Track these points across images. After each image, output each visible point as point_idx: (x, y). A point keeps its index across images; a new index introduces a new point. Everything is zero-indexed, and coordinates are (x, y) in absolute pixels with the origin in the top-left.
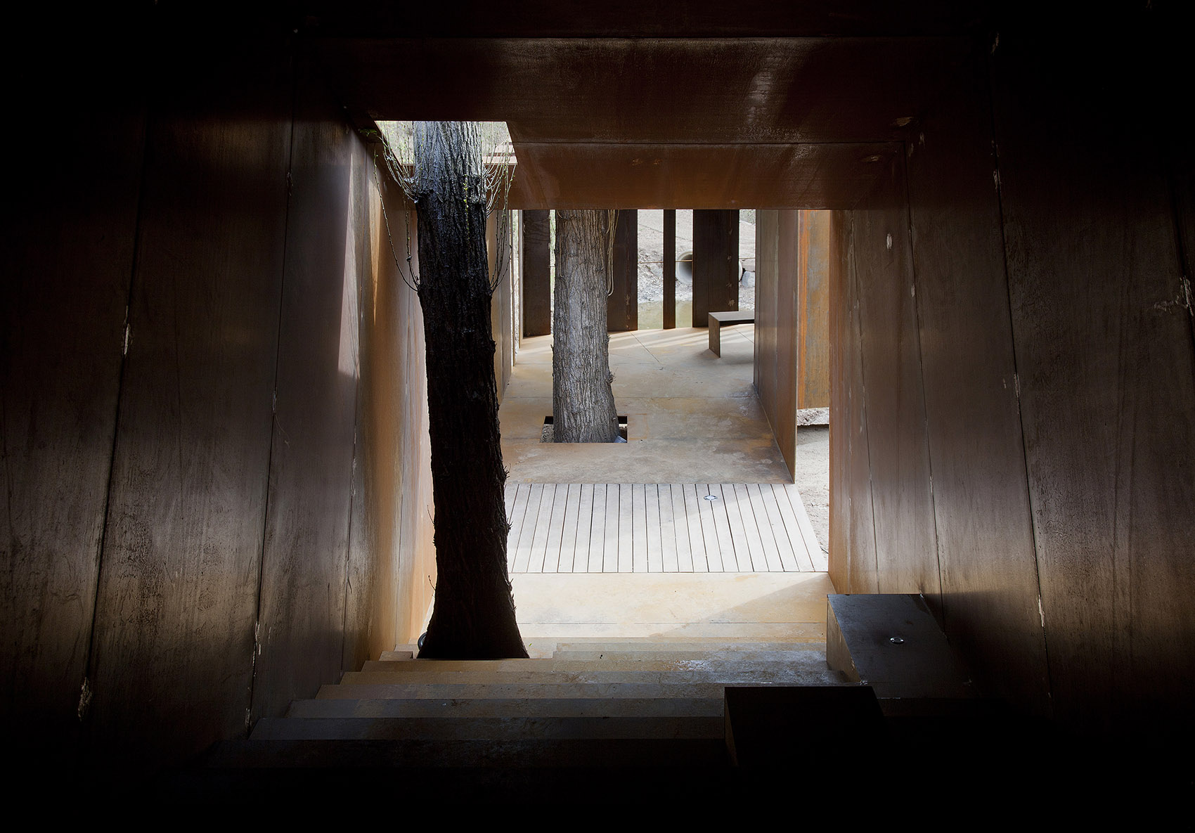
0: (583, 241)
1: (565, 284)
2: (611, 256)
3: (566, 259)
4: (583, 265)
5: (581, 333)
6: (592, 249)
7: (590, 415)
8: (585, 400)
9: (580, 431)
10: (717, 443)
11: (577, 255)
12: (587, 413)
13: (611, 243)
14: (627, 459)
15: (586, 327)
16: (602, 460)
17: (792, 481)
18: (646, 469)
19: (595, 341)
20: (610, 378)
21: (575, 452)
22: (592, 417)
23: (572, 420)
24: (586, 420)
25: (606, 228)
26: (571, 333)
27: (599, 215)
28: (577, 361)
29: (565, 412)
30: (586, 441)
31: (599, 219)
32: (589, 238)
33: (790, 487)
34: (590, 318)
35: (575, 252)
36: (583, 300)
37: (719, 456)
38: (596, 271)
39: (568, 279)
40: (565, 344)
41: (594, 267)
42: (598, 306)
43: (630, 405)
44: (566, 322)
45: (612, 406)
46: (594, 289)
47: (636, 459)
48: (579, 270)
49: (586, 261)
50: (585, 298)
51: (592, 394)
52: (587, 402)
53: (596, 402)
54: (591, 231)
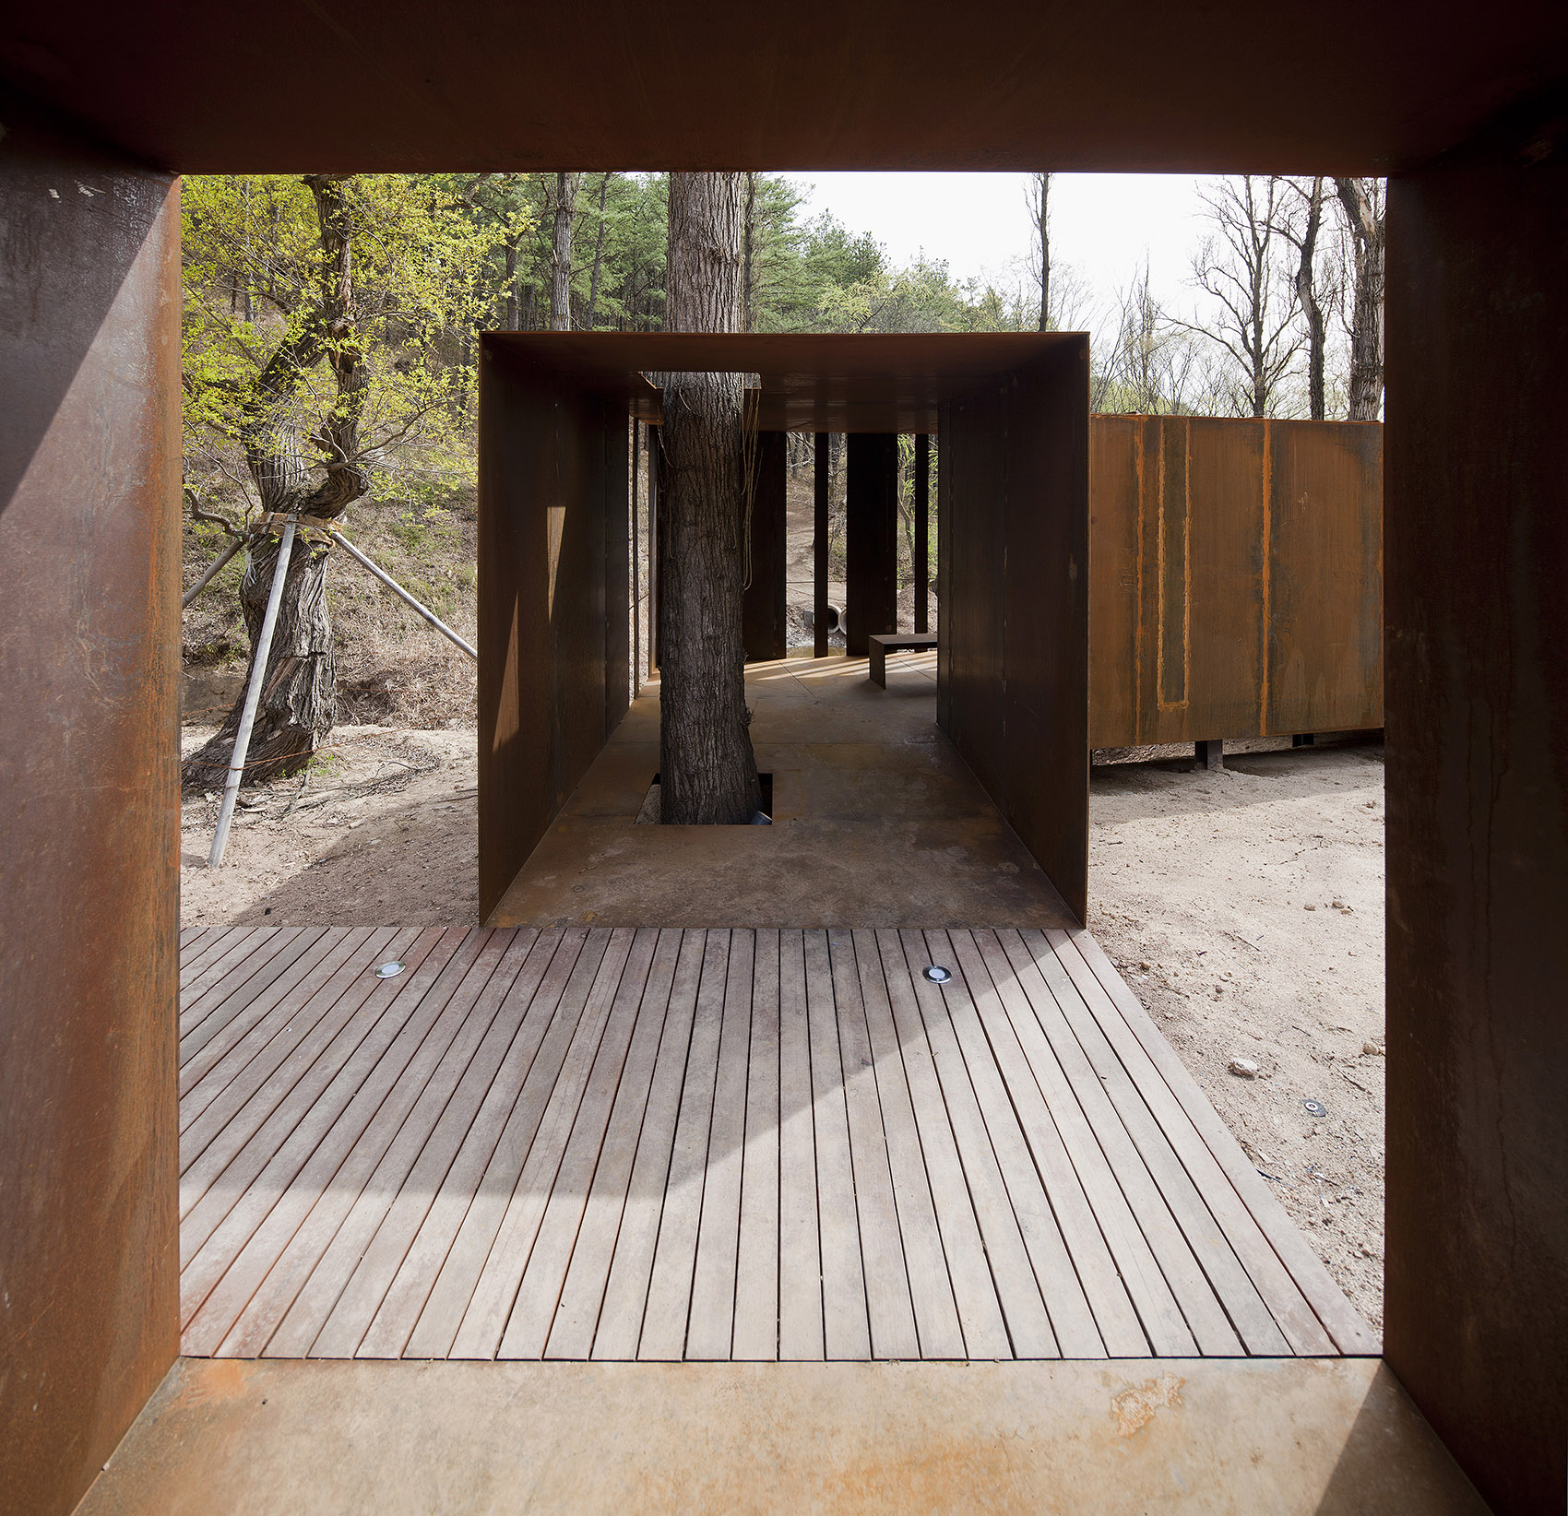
0: (705, 503)
1: (677, 569)
2: (748, 530)
3: (678, 531)
4: (704, 540)
5: (701, 645)
6: (718, 515)
7: (714, 778)
8: (707, 754)
9: (699, 804)
10: (914, 826)
11: (696, 524)
12: (710, 774)
13: (749, 510)
14: (771, 860)
15: (709, 638)
16: (728, 864)
17: (1080, 923)
18: (803, 887)
19: (723, 659)
20: (746, 717)
21: (686, 844)
22: (718, 782)
23: (687, 787)
24: (709, 785)
25: (741, 487)
26: (685, 646)
27: (729, 465)
28: (695, 691)
29: (676, 773)
30: (708, 821)
31: (730, 471)
32: (714, 498)
33: (1084, 936)
34: (715, 622)
35: (693, 519)
36: (704, 594)
37: (925, 854)
38: (725, 550)
39: (682, 560)
40: (677, 664)
41: (722, 545)
42: (728, 605)
43: (777, 755)
44: (677, 628)
45: (750, 759)
46: (722, 577)
47: (786, 862)
48: (698, 547)
49: (710, 534)
50: (708, 592)
51: (719, 744)
52: (710, 757)
53: (725, 756)
54: (717, 487)
